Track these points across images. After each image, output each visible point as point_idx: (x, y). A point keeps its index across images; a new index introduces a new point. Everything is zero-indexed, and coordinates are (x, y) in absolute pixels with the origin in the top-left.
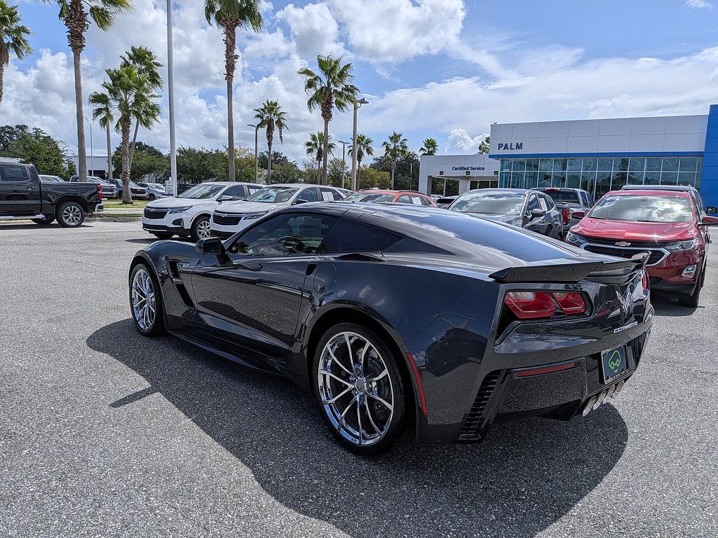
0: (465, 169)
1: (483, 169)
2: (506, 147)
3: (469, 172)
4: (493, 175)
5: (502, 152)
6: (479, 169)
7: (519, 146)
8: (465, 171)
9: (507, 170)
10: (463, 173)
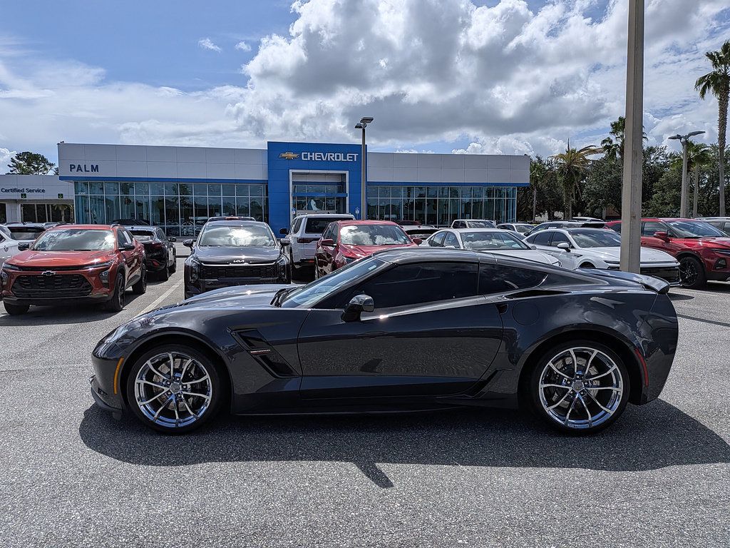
0: (18, 191)
1: (43, 191)
2: (79, 168)
3: (25, 195)
4: (57, 198)
5: (75, 173)
6: (38, 191)
7: (95, 169)
8: (20, 193)
9: (84, 194)
10: (17, 196)
